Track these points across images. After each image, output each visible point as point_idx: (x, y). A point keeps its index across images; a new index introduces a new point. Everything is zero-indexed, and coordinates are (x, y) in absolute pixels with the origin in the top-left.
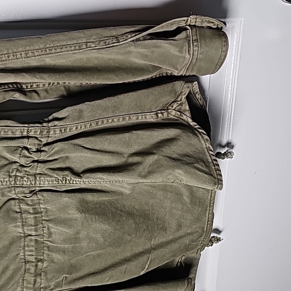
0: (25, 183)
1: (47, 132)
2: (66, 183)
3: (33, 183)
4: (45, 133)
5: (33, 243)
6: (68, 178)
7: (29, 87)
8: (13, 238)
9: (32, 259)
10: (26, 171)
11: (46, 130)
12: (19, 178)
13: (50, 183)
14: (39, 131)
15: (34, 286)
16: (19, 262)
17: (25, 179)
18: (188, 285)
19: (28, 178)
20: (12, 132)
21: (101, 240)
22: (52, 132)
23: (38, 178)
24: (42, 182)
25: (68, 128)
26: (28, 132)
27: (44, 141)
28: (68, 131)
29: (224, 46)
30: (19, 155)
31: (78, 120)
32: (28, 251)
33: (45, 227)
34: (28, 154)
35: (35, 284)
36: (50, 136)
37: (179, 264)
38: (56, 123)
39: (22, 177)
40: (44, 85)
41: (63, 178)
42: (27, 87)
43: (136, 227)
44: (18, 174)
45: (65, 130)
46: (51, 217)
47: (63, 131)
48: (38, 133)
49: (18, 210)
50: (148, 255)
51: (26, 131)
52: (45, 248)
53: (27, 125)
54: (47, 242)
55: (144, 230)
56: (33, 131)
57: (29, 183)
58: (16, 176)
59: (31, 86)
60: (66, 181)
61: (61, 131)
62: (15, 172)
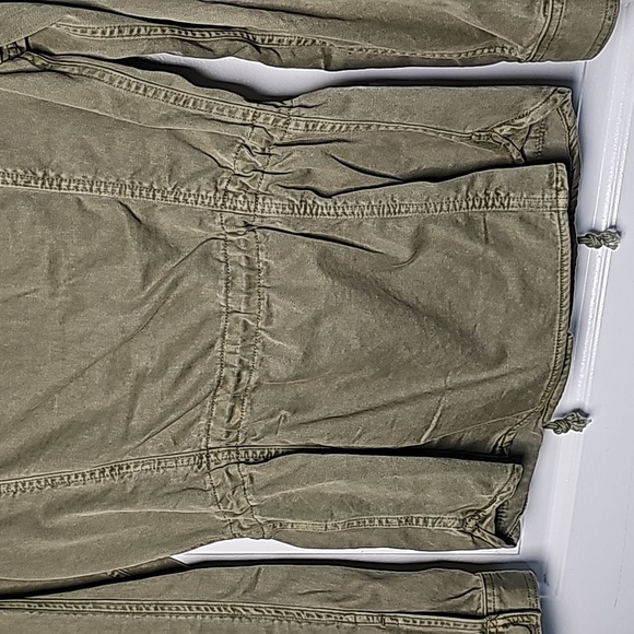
0: (239, 206)
1: (285, 123)
2: (305, 212)
3: (252, 207)
4: (281, 124)
5: (239, 328)
6: (310, 202)
7: (266, 42)
8: (208, 313)
9: (234, 360)
10: (244, 184)
11: (284, 120)
12: (231, 196)
13: (280, 210)
14: (273, 118)
15: (228, 421)
16: (211, 363)
17: (241, 198)
18: (513, 473)
19: (245, 197)
20: (230, 112)
21: (355, 344)
22: (292, 126)
23: (260, 200)
24: (266, 209)
25: (320, 125)
26: (254, 116)
27: (277, 137)
28: (318, 128)
29: (612, 7)
30: (234, 155)
31: (340, 114)
32: (229, 342)
33: (263, 299)
34: (248, 156)
35: (230, 418)
36: (288, 130)
37: (498, 449)
38: (303, 111)
39: (236, 195)
40: (290, 42)
41: (301, 202)
42: (263, 40)
43: (421, 334)
44: (230, 188)
45: (314, 126)
46: (275, 283)
47: (310, 128)
48: (270, 122)
49: (222, 259)
50: (439, 398)
51: (251, 114)
52: (258, 344)
53: (255, 105)
54: (263, 333)
55: (437, 347)
56: (263, 116)
57: (245, 207)
58: (226, 191)
59: (269, 41)
60: (305, 209)
61: (307, 126)
62: (225, 183)
